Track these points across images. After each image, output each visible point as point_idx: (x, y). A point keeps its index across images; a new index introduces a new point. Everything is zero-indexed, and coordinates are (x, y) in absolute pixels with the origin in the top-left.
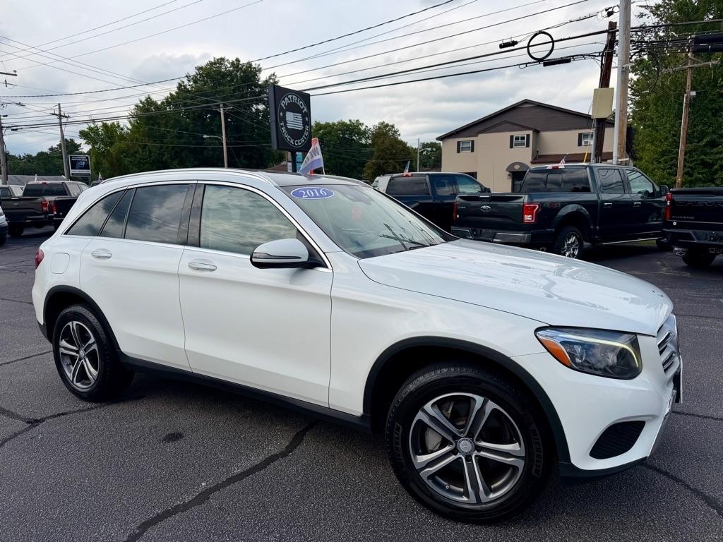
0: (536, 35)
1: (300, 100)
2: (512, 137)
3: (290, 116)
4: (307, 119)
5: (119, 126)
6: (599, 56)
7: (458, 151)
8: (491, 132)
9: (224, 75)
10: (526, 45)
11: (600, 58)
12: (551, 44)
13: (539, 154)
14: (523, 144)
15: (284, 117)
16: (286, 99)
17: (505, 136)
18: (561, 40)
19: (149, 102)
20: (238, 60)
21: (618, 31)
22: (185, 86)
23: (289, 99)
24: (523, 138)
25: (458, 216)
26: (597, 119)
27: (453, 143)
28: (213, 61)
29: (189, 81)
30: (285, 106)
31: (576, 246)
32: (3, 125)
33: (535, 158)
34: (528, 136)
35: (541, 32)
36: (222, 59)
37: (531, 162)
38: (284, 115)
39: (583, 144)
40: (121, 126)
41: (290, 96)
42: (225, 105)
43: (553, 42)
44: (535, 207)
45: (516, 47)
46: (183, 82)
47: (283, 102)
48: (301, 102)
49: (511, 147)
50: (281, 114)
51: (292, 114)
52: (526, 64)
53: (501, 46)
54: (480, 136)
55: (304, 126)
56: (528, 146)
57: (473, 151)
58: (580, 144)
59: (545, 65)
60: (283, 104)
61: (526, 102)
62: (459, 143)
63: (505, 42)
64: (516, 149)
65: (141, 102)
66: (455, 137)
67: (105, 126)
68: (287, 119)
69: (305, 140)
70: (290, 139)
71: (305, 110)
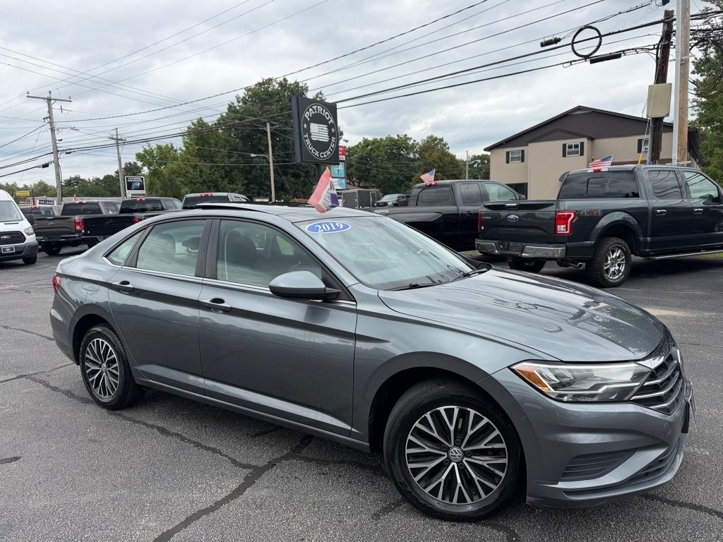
0: (581, 30)
1: (326, 111)
2: (564, 146)
3: (314, 128)
4: (333, 130)
5: (172, 148)
6: (654, 49)
7: (508, 162)
8: (542, 141)
9: (271, 95)
10: (570, 42)
11: (655, 51)
12: (599, 39)
14: (577, 153)
15: (308, 129)
16: (311, 109)
17: (558, 145)
18: (610, 34)
19: (201, 123)
20: (285, 80)
21: (675, 20)
22: (235, 107)
23: (314, 110)
24: (576, 146)
25: (483, 228)
26: (653, 119)
27: (502, 153)
28: (261, 82)
29: (239, 102)
30: (309, 117)
31: (622, 260)
32: (58, 149)
34: (582, 144)
35: (587, 27)
36: (270, 80)
38: (309, 126)
39: (643, 149)
40: (175, 148)
41: (315, 107)
42: (272, 125)
43: (600, 36)
44: (569, 216)
45: (559, 44)
46: (233, 103)
47: (307, 113)
48: (327, 113)
49: (564, 155)
50: (305, 126)
51: (316, 125)
52: (571, 62)
53: (542, 45)
54: (530, 145)
55: (330, 138)
56: (582, 154)
57: (523, 161)
58: (639, 151)
59: (592, 62)
60: (307, 115)
61: (579, 108)
62: (508, 153)
63: (546, 39)
64: (569, 158)
65: (193, 123)
66: (504, 147)
67: (159, 147)
68: (311, 131)
69: (331, 152)
70: (314, 151)
71: (331, 121)
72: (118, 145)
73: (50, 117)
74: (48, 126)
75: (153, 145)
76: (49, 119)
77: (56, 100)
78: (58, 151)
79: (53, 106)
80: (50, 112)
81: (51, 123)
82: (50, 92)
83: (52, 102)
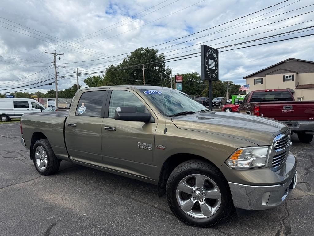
1: (215, 53)
2: (284, 76)
3: (210, 62)
4: (217, 63)
7: (255, 84)
8: (272, 74)
9: (142, 55)
13: (299, 84)
14: (291, 79)
16: (209, 52)
17: (281, 76)
19: (112, 67)
20: (148, 48)
22: (127, 60)
23: (210, 52)
24: (290, 77)
27: (252, 80)
28: (137, 49)
29: (128, 58)
30: (208, 56)
32: (57, 76)
33: (297, 86)
34: (293, 75)
36: (142, 48)
37: (296, 88)
38: (208, 61)
41: (210, 51)
42: (144, 68)
46: (126, 58)
48: (215, 54)
49: (284, 81)
50: (207, 60)
51: (211, 60)
54: (266, 76)
55: (215, 67)
56: (293, 80)
57: (262, 83)
60: (208, 55)
61: (291, 59)
62: (255, 80)
64: (286, 82)
65: (109, 67)
66: (253, 77)
67: (94, 77)
68: (209, 63)
69: (216, 75)
70: (210, 74)
71: (216, 58)
72: (77, 75)
73: (54, 62)
74: (54, 66)
75: (92, 76)
76: (54, 63)
77: (57, 54)
78: (57, 77)
79: (56, 57)
80: (55, 59)
81: (55, 65)
82: (55, 51)
83: (56, 55)
